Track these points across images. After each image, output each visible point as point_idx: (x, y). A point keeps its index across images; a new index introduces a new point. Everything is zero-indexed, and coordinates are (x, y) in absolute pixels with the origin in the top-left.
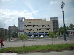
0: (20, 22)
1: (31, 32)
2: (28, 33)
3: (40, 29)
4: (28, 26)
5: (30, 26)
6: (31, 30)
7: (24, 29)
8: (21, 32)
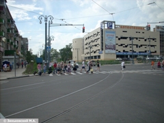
0: (109, 30)
1: (126, 49)
2: (122, 51)
3: (141, 46)
4: (122, 38)
5: (126, 38)
6: (126, 46)
7: (114, 44)
8: (109, 49)
